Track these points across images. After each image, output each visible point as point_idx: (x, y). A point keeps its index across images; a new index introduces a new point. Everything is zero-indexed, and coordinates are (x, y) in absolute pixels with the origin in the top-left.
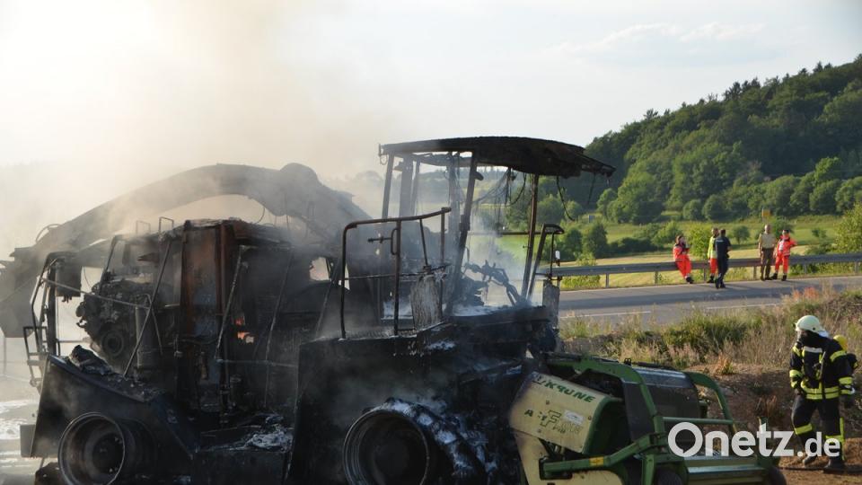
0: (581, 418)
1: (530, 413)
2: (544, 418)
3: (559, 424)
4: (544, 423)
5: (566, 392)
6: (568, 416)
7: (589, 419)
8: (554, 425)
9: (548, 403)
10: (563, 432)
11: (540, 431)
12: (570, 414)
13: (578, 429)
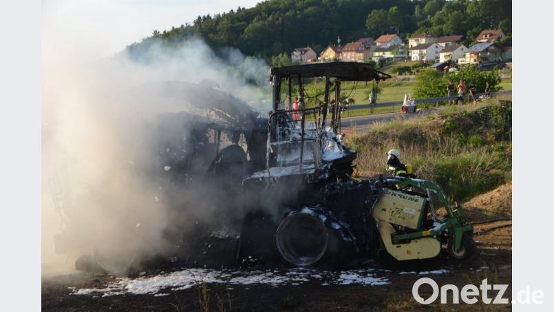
0: (414, 211)
1: (385, 210)
2: (393, 212)
3: (402, 215)
4: (393, 214)
5: (404, 197)
6: (406, 210)
7: (419, 211)
8: (398, 215)
9: (394, 204)
10: (404, 219)
11: (391, 219)
12: (408, 209)
13: (413, 217)
